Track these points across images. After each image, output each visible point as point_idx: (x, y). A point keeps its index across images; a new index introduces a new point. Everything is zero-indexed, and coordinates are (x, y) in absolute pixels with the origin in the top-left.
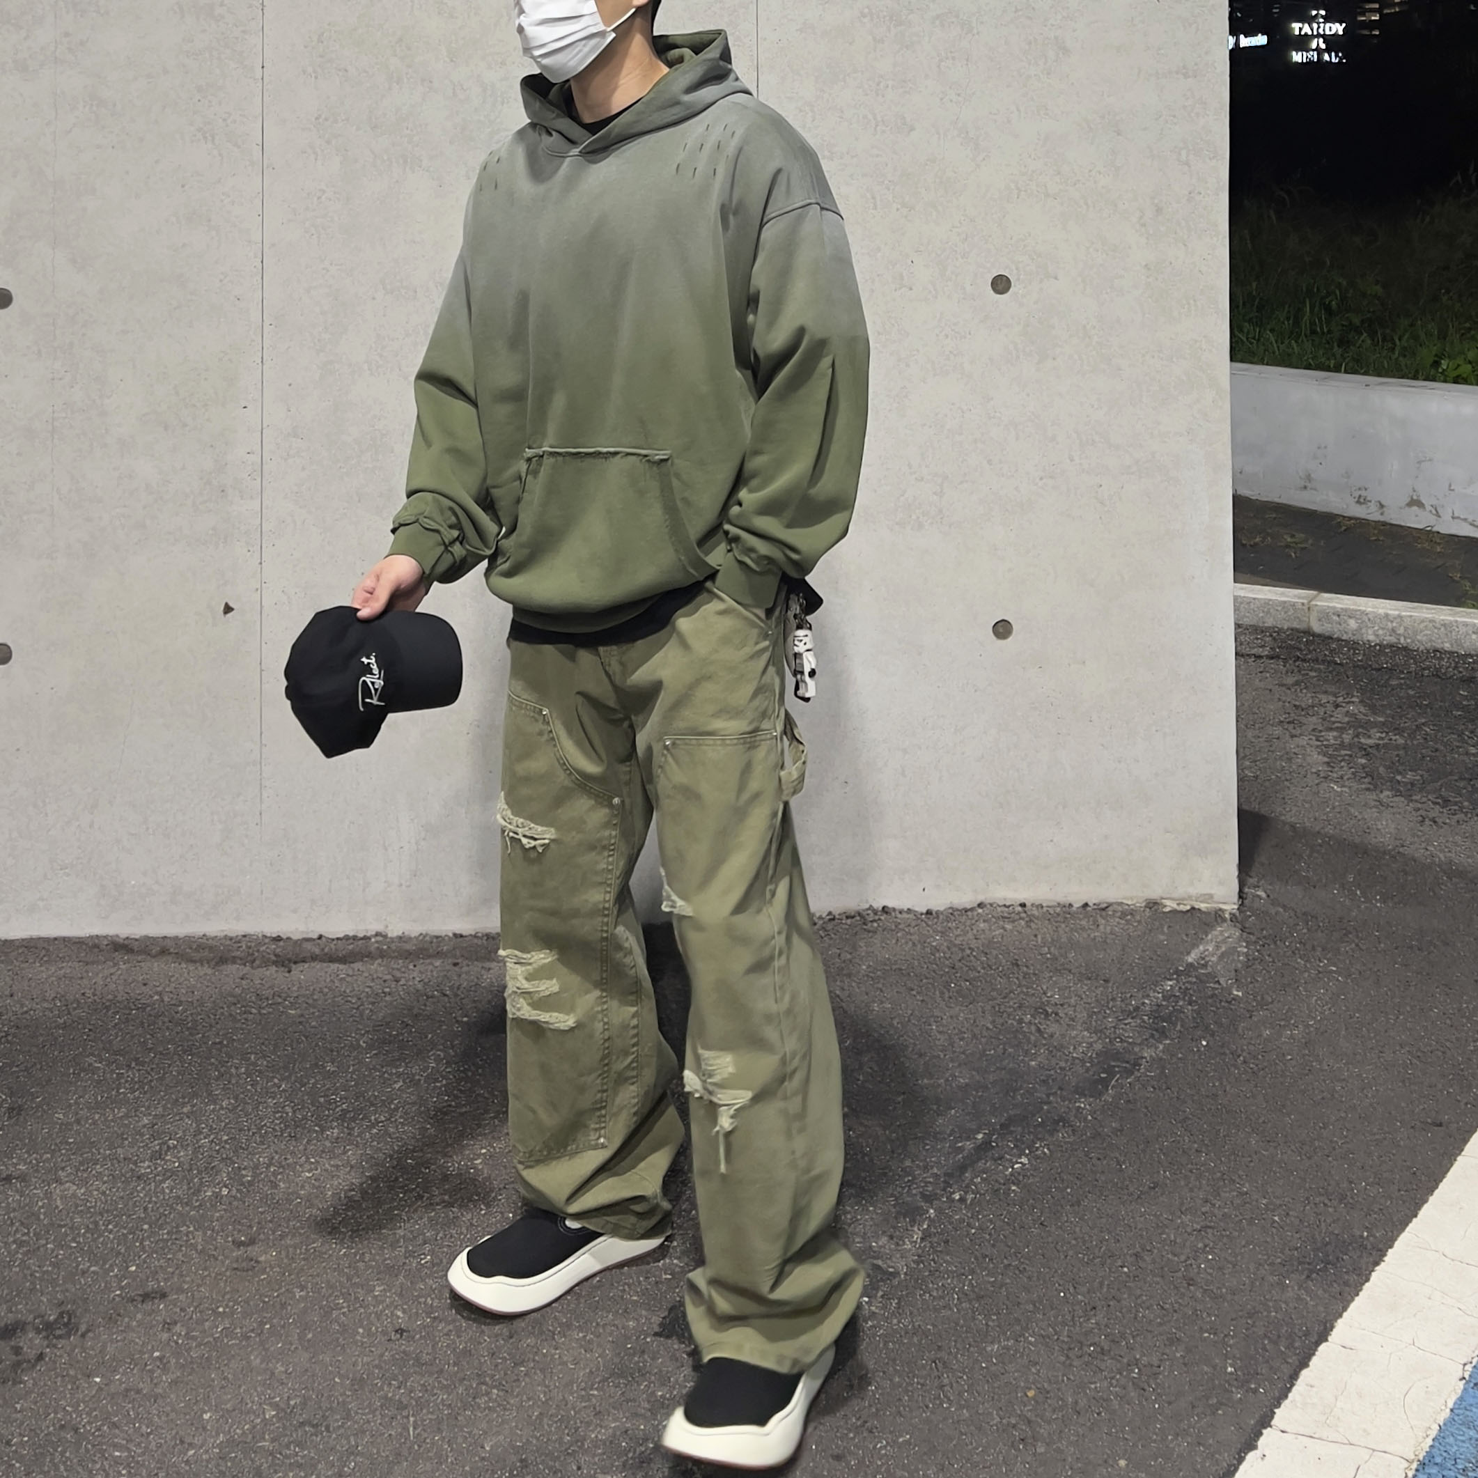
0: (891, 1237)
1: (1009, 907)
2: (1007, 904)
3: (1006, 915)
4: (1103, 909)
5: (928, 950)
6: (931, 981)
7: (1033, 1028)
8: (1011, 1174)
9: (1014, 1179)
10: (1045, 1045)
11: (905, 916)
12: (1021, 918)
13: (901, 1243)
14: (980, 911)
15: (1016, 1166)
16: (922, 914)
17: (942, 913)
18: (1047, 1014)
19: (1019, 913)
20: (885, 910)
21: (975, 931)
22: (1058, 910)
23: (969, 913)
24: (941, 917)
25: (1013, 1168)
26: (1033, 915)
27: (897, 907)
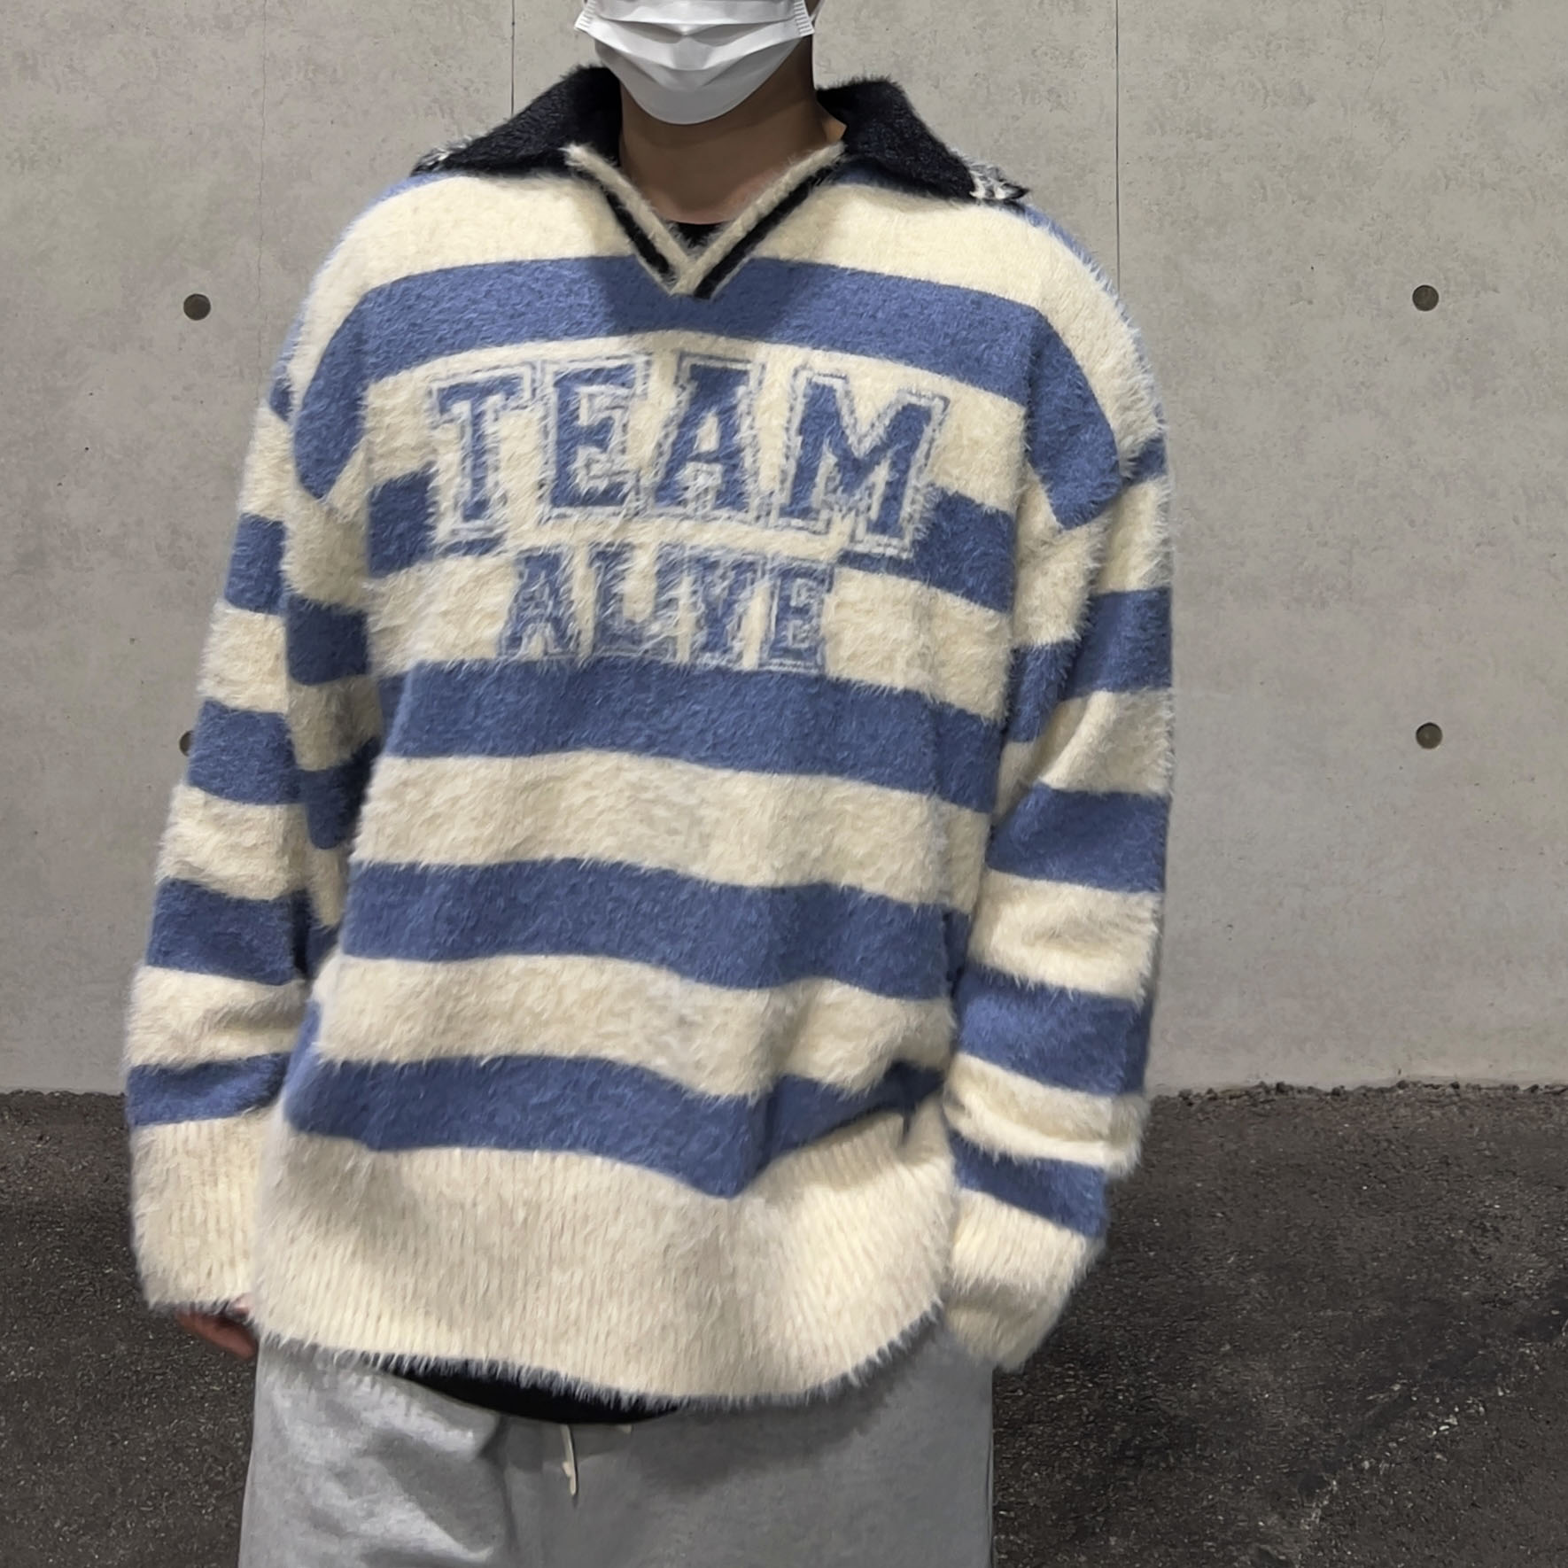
0: (1283, 1516)
1: (1436, 1087)
2: (1436, 1083)
3: (1434, 1098)
4: (1558, 1094)
5: (1334, 1141)
6: (1336, 1181)
7: (1466, 1249)
8: (1436, 1438)
9: (1441, 1444)
10: (1481, 1269)
11: (1306, 1096)
12: (1455, 1103)
13: (1295, 1522)
14: (1401, 1092)
15: (1442, 1428)
16: (1327, 1094)
17: (1351, 1093)
18: (1485, 1230)
19: (1450, 1096)
20: (1280, 1088)
21: (1393, 1119)
22: (1500, 1092)
23: (1387, 1095)
24: (1351, 1099)
25: (1438, 1431)
26: (1468, 1100)
27: (1294, 1084)
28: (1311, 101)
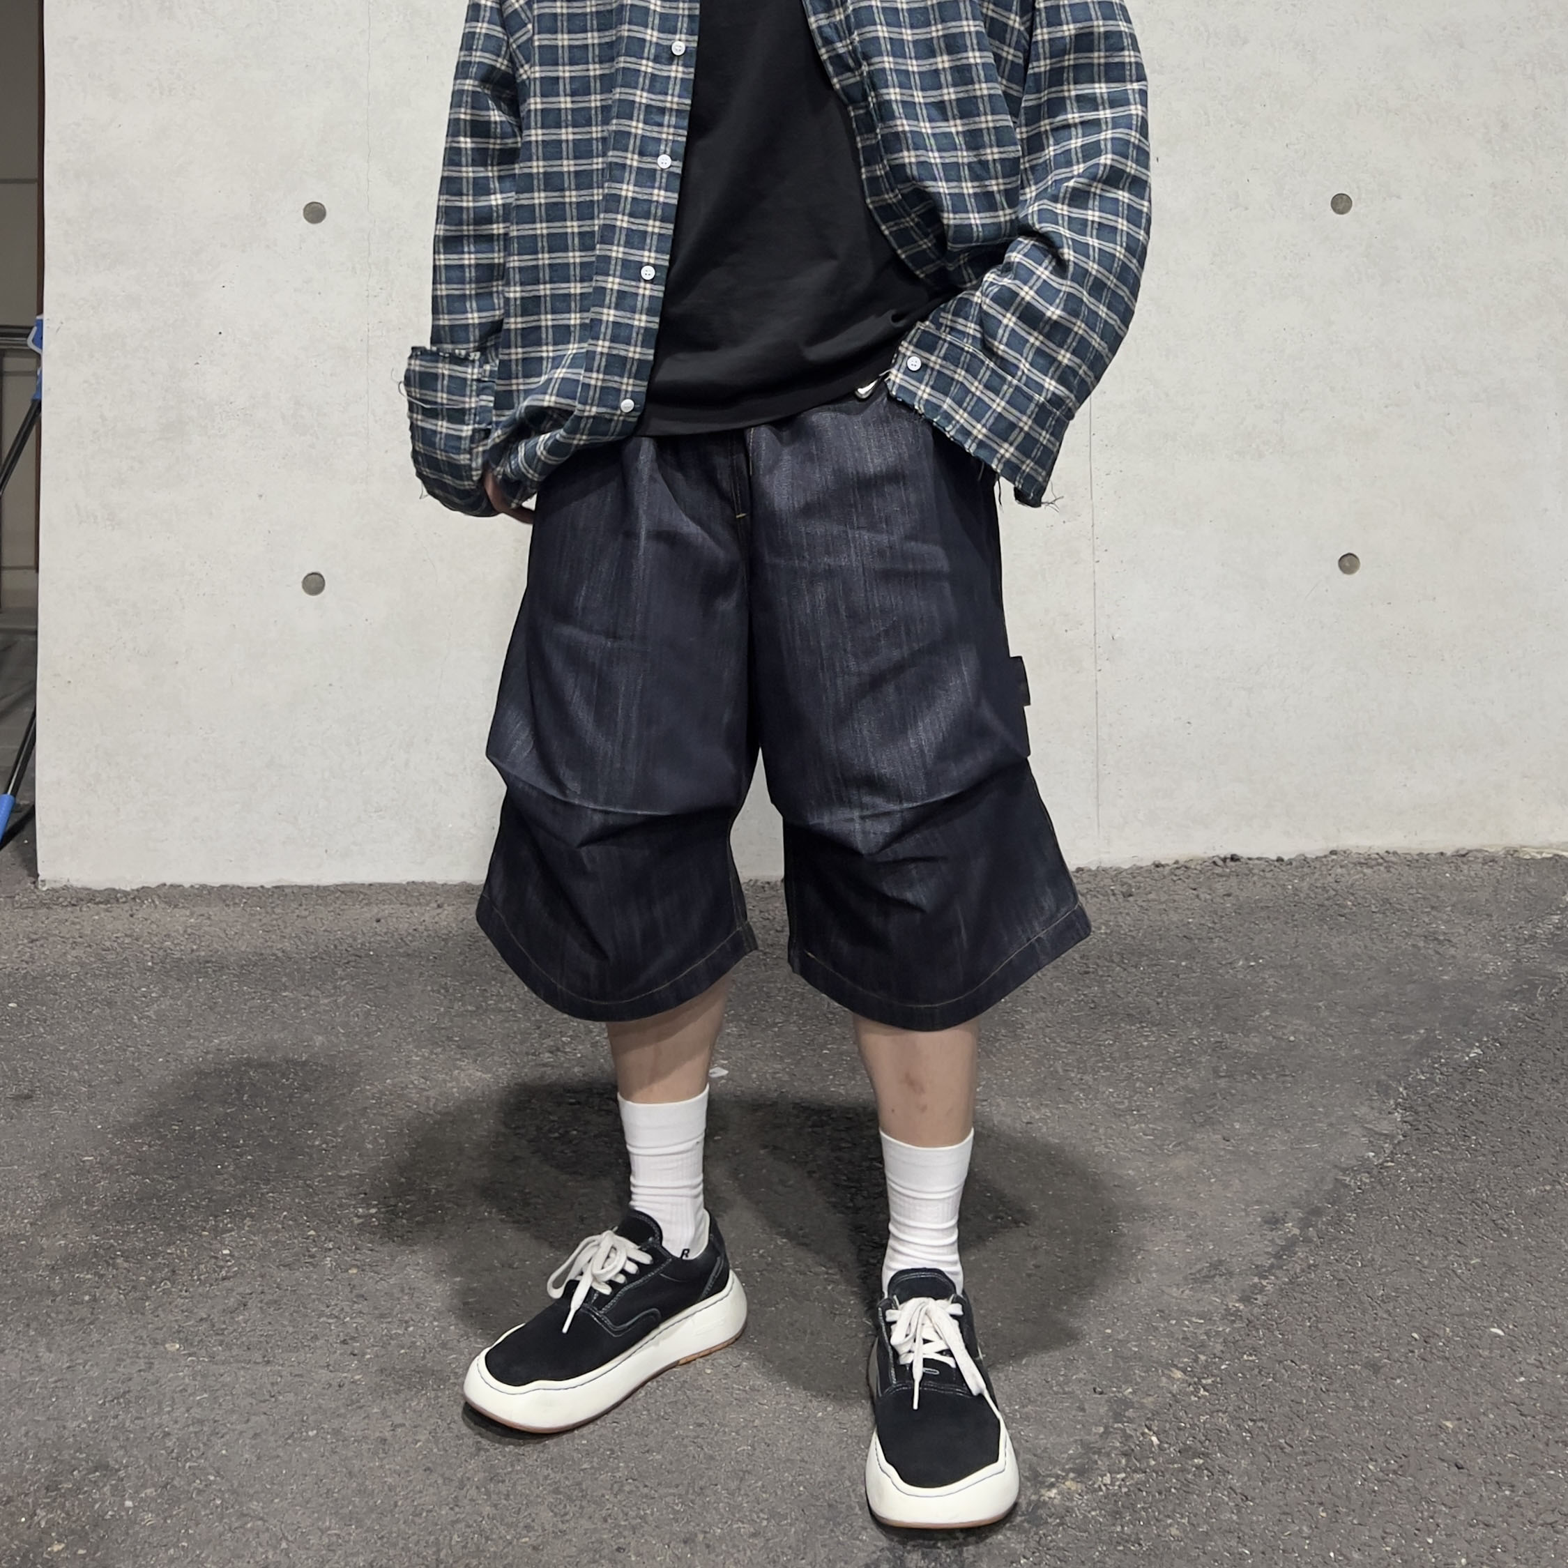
1: (1364, 854)
2: (1361, 852)
3: (1362, 861)
4: (1464, 856)
5: (1290, 891)
7: (1431, 951)
9: (1477, 1064)
10: (1450, 964)
11: (1257, 863)
12: (1381, 864)
14: (1334, 858)
15: (1472, 1055)
16: (1273, 861)
17: (1294, 860)
20: (1233, 858)
21: (1333, 876)
22: (1416, 857)
23: (1323, 860)
24: (1294, 863)
26: (1391, 862)
27: (1246, 855)
28: (1245, 42)
